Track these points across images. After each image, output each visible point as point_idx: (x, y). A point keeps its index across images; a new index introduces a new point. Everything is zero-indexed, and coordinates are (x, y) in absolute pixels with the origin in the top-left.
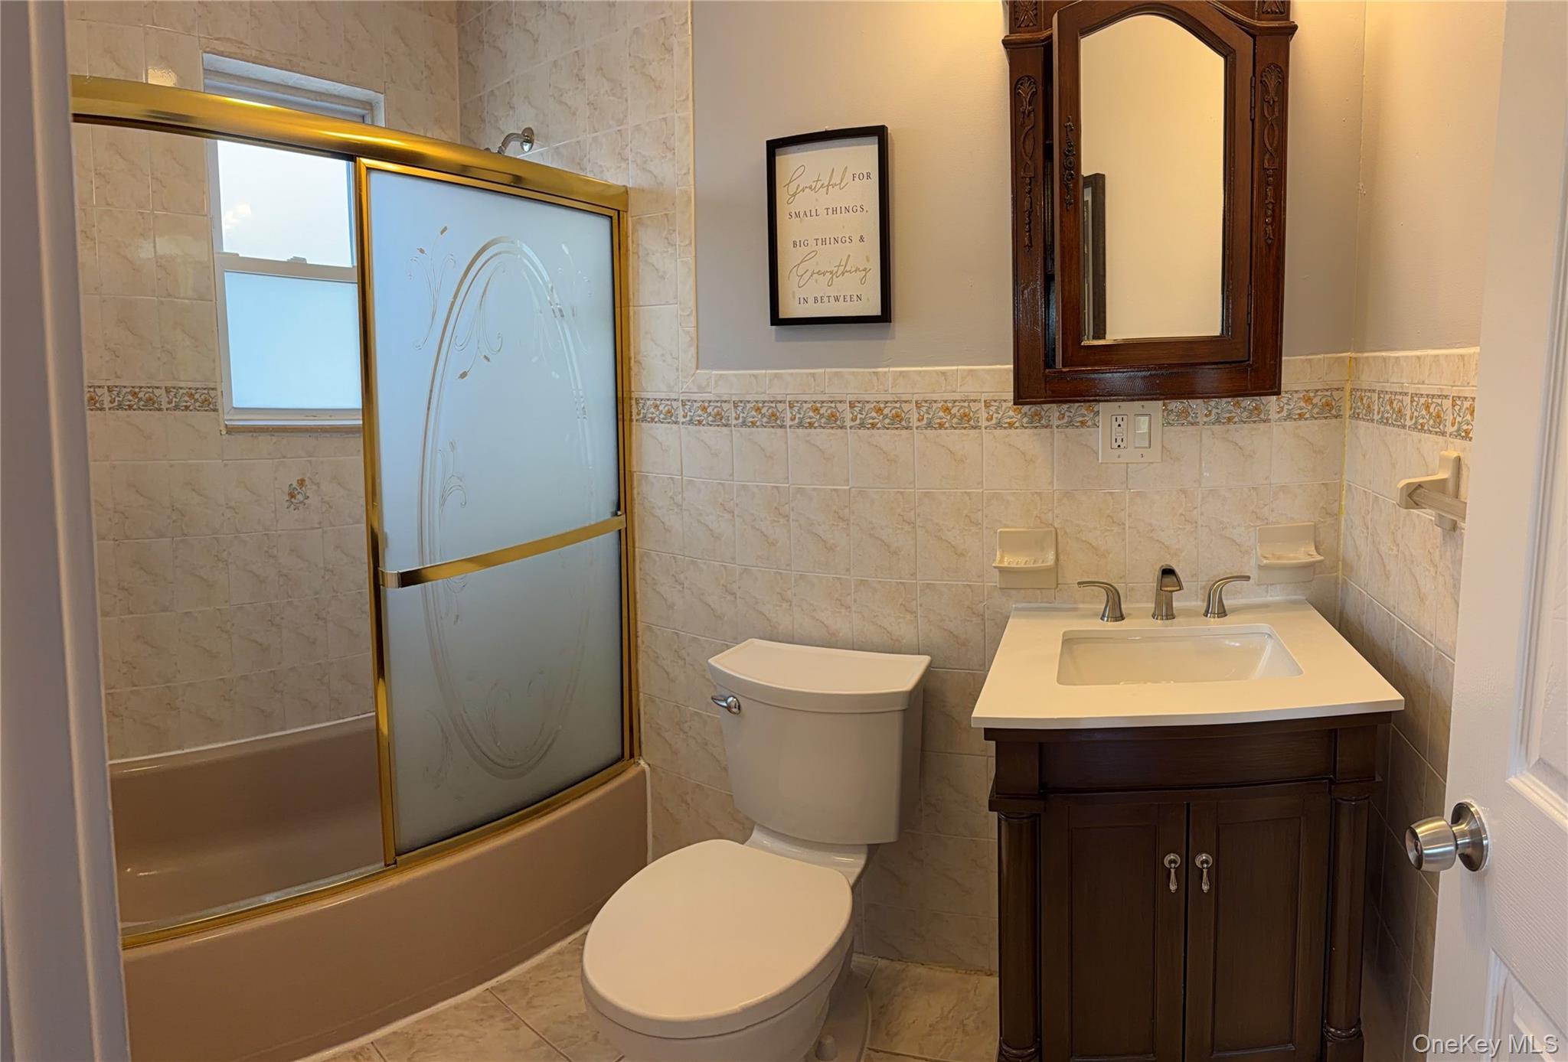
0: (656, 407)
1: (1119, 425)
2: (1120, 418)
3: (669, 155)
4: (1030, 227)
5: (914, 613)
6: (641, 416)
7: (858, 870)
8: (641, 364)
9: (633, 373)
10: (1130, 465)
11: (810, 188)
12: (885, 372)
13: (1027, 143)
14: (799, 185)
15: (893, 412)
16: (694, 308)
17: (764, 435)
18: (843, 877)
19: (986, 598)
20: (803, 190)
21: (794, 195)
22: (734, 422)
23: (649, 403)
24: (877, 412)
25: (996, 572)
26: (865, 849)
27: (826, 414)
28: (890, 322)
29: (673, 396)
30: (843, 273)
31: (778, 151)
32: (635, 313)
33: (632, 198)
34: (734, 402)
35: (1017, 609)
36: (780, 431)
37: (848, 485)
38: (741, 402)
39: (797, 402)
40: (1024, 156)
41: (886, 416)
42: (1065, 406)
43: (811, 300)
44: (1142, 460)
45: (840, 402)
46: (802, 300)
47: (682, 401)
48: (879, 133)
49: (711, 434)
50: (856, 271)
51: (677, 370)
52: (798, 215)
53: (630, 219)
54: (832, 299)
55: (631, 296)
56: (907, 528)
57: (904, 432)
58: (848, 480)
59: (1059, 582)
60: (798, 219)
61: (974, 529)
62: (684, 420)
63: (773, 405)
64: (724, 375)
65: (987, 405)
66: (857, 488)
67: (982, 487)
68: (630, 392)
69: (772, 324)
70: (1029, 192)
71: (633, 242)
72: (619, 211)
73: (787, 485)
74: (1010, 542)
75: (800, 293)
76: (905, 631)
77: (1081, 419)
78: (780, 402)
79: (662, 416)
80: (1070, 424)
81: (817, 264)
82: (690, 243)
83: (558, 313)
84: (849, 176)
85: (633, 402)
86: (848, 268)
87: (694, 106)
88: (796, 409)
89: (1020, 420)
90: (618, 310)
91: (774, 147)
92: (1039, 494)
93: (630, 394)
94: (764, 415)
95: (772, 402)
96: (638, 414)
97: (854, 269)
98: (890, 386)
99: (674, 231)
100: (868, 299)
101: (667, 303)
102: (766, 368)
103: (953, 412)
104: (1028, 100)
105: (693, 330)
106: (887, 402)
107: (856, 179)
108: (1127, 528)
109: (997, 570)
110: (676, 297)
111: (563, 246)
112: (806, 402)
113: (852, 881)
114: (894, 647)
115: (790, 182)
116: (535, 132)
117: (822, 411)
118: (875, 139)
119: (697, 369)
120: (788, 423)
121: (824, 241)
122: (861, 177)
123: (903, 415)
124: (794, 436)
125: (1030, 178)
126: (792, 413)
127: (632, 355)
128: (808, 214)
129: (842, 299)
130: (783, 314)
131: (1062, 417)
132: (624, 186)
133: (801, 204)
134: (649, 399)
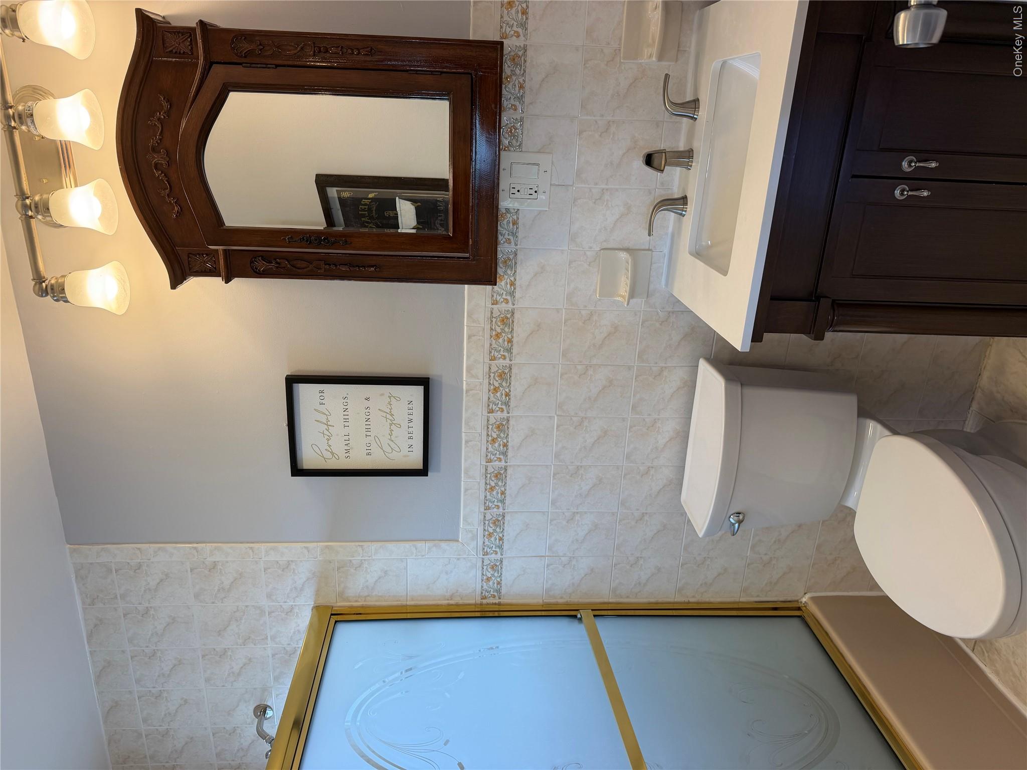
0: (488, 579)
1: (518, 191)
2: (512, 191)
3: (293, 566)
4: (361, 267)
5: (662, 370)
6: (496, 594)
7: (879, 427)
8: (453, 594)
9: (461, 602)
10: (553, 183)
11: (328, 440)
12: (467, 384)
13: (298, 266)
14: (326, 450)
15: (497, 379)
16: (411, 543)
17: (513, 484)
18: (882, 439)
19: (655, 310)
20: (330, 446)
21: (332, 453)
22: (501, 510)
23: (485, 587)
24: (497, 392)
25: (633, 301)
26: (862, 420)
27: (497, 433)
28: (429, 378)
29: (479, 564)
30: (392, 415)
31: (299, 467)
32: (412, 600)
33: (322, 601)
34: (485, 510)
35: (667, 284)
36: (509, 471)
37: (554, 417)
38: (485, 503)
39: (487, 456)
40: (308, 269)
41: (501, 385)
42: (500, 237)
43: (410, 442)
44: (549, 172)
45: (488, 420)
46: (410, 449)
47: (483, 555)
48: (292, 381)
49: (511, 528)
50: (390, 404)
51: (458, 559)
52: (348, 451)
53: (339, 604)
54: (411, 424)
55: (399, 603)
56: (590, 372)
57: (514, 371)
58: (550, 417)
59: (647, 248)
60: (350, 451)
61: (595, 318)
62: (499, 553)
63: (489, 476)
64: (463, 518)
65: (495, 303)
66: (556, 411)
67: (562, 309)
68: (475, 605)
69: (427, 475)
70: (336, 266)
71: (356, 601)
72: (332, 615)
73: (552, 466)
74: (608, 287)
75: (405, 450)
76: (676, 377)
77: (511, 225)
78: (486, 470)
79: (496, 574)
80: (514, 234)
81: (384, 436)
82: (362, 546)
83: (409, 673)
84: (322, 408)
85: (484, 601)
86: (388, 411)
87: (258, 542)
88: (492, 457)
89: (509, 276)
90: (409, 616)
91: (297, 471)
92: (570, 262)
93: (477, 604)
94: (497, 484)
95: (486, 477)
96: (494, 596)
97: (389, 407)
98: (477, 380)
99: (351, 561)
100: (411, 395)
101: (406, 568)
102: (460, 481)
103: (499, 331)
104: (268, 264)
105: (428, 544)
106: (490, 384)
107: (323, 401)
108: (607, 187)
109: (631, 300)
110: (401, 560)
111: (356, 668)
112: (487, 449)
113: (887, 433)
114: (690, 386)
115: (323, 457)
116: (258, 704)
117: (495, 436)
118: (295, 385)
119: (458, 541)
120: (503, 464)
121: (368, 430)
122: (322, 398)
123: (500, 371)
124: (514, 459)
125: (325, 265)
126: (495, 461)
127: (446, 602)
128: (348, 442)
129: (411, 417)
130: (419, 465)
131: (508, 241)
132: (312, 609)
133: (338, 447)
134: (482, 587)
